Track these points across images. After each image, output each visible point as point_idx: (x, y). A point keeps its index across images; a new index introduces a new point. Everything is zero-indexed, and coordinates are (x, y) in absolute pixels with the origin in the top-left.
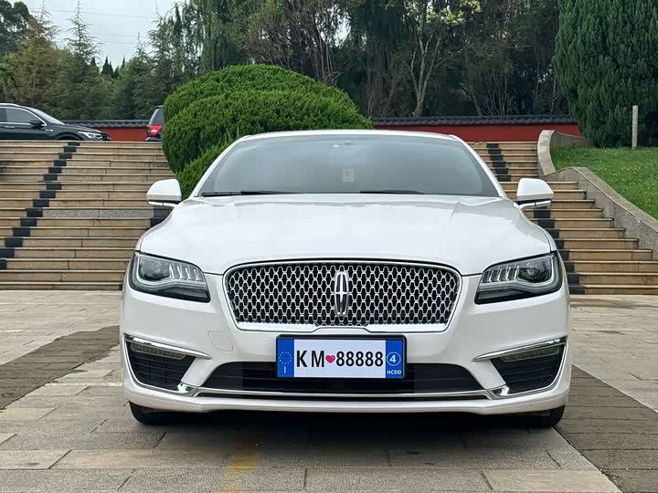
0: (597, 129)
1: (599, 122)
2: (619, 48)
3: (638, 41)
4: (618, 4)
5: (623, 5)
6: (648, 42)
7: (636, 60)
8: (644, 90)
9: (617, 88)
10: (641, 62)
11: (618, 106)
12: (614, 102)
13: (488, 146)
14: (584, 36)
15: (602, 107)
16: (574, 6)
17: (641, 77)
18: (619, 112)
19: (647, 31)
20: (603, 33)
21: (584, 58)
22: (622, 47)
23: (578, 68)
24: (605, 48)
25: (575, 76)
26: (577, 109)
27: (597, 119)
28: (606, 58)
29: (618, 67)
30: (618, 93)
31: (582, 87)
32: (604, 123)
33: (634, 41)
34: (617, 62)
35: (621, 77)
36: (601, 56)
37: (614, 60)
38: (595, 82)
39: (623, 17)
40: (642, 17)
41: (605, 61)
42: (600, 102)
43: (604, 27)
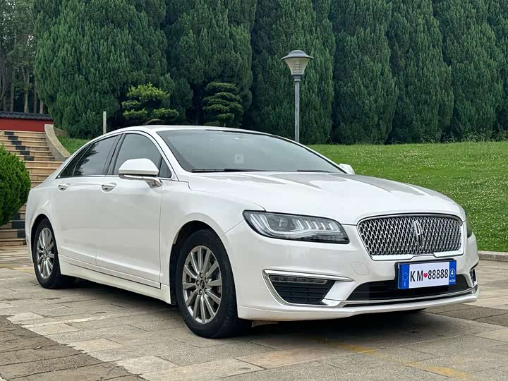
0: (72, 125)
1: (74, 121)
2: (90, 71)
3: (103, 67)
4: (89, 41)
5: (92, 41)
6: (110, 69)
7: (102, 79)
8: (106, 101)
9: (89, 98)
10: (105, 82)
11: (89, 110)
12: (86, 108)
13: (6, 133)
14: (64, 59)
15: (77, 110)
16: (50, 35)
17: (104, 92)
18: (90, 115)
19: (109, 61)
20: (78, 58)
21: (63, 75)
22: (92, 70)
23: (59, 81)
24: (79, 69)
25: (54, 86)
26: (54, 110)
27: (74, 118)
28: (81, 76)
29: (89, 83)
30: (89, 102)
31: (61, 95)
32: (79, 121)
33: (100, 66)
34: (88, 80)
35: (91, 90)
36: (77, 75)
37: (86, 79)
38: (71, 93)
39: (92, 49)
40: (105, 51)
41: (79, 78)
42: (76, 106)
43: (78, 55)
